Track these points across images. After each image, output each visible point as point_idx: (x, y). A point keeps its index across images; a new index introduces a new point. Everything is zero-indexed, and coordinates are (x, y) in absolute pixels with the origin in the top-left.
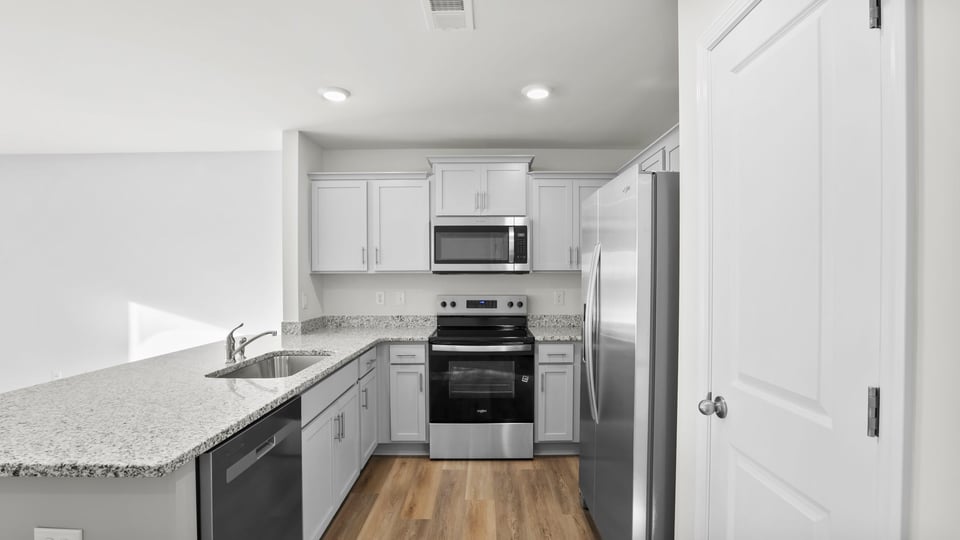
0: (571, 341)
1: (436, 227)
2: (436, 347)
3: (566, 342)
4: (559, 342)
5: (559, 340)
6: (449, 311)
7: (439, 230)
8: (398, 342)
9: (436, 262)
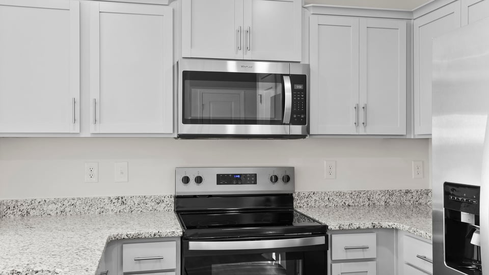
0: (374, 229)
1: (185, 73)
2: (194, 245)
3: (367, 230)
4: (358, 230)
5: (359, 228)
6: (193, 189)
7: (188, 76)
8: (137, 239)
9: (185, 121)
